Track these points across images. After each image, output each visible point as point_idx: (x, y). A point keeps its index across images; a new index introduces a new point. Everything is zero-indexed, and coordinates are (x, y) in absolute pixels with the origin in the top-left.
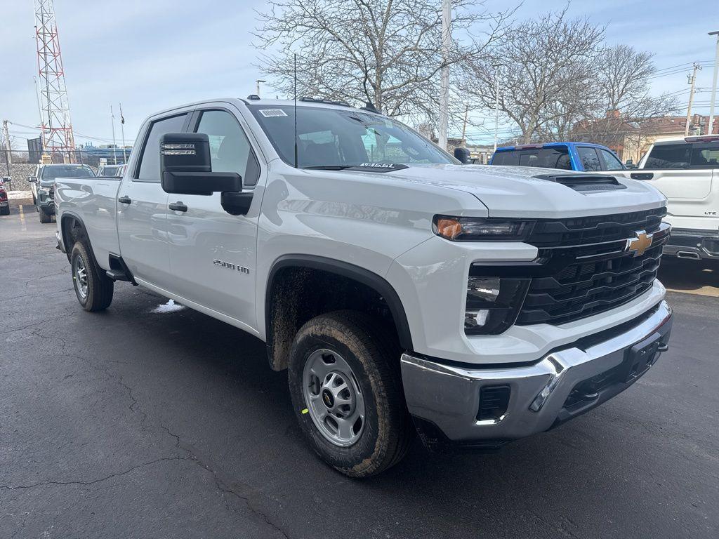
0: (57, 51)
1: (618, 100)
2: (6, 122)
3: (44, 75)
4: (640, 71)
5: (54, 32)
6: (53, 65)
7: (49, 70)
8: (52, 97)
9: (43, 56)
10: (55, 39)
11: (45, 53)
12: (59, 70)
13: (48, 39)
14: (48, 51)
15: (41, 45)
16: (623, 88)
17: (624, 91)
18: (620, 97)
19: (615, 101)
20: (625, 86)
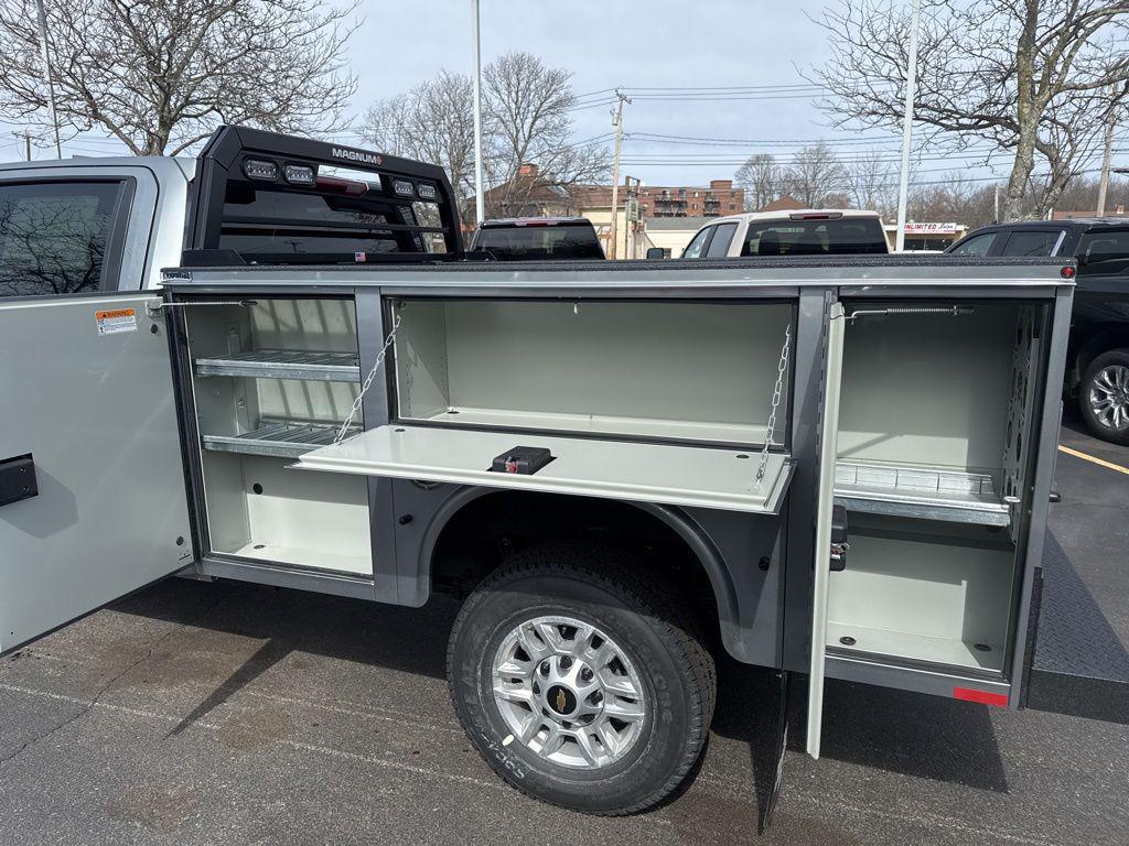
1: (526, 147)
16: (532, 127)
17: (534, 133)
18: (527, 142)
19: (520, 149)
20: (533, 123)
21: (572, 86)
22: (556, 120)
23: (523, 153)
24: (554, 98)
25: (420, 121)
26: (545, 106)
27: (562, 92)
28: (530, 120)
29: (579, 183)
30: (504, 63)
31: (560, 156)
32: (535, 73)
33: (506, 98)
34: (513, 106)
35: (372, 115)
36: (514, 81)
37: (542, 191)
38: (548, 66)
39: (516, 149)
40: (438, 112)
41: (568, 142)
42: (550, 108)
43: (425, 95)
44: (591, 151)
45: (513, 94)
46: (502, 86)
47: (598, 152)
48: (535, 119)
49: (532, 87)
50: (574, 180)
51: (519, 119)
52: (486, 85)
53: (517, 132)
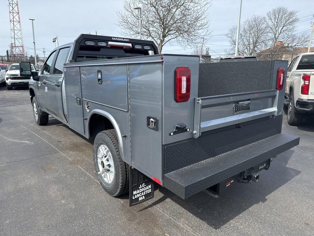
7: (15, 20)
11: (13, 13)
16: (281, 30)
17: (282, 31)
18: (279, 34)
19: (276, 37)
20: (282, 29)
21: (298, 15)
22: (291, 27)
23: (277, 38)
24: (291, 20)
25: (244, 30)
26: (287, 22)
27: (294, 18)
28: (281, 28)
29: (297, 46)
30: (274, 11)
31: (290, 38)
32: (284, 13)
33: (274, 22)
34: (276, 23)
35: (231, 30)
36: (277, 16)
37: (284, 49)
38: (290, 10)
39: (275, 37)
40: (251, 28)
41: (294, 33)
42: (289, 23)
43: (247, 23)
44: (303, 36)
45: (276, 20)
46: (273, 18)
47: (306, 36)
48: (283, 27)
49: (283, 17)
50: (295, 46)
51: (277, 28)
52: (267, 18)
53: (276, 32)
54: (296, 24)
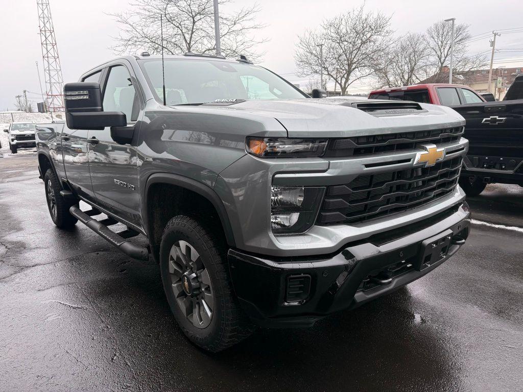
0: (54, 43)
1: (445, 60)
2: (25, 92)
3: (46, 59)
4: (460, 38)
5: (52, 29)
6: (52, 51)
7: (50, 55)
8: (52, 73)
9: (45, 46)
10: (53, 34)
11: (46, 44)
12: (56, 55)
13: (48, 34)
14: (48, 42)
15: (44, 38)
16: (448, 50)
17: (449, 53)
18: (446, 57)
21: (470, 31)
22: (460, 46)
23: (443, 62)
27: (464, 34)
28: (448, 48)
30: (436, 25)
31: (461, 62)
33: (436, 40)
34: (440, 43)
39: (440, 61)
41: (466, 55)
42: (458, 41)
45: (440, 38)
46: (435, 35)
47: (481, 58)
48: (450, 47)
49: (450, 34)
51: (442, 48)
52: (427, 36)
53: (441, 53)
54: (467, 43)
